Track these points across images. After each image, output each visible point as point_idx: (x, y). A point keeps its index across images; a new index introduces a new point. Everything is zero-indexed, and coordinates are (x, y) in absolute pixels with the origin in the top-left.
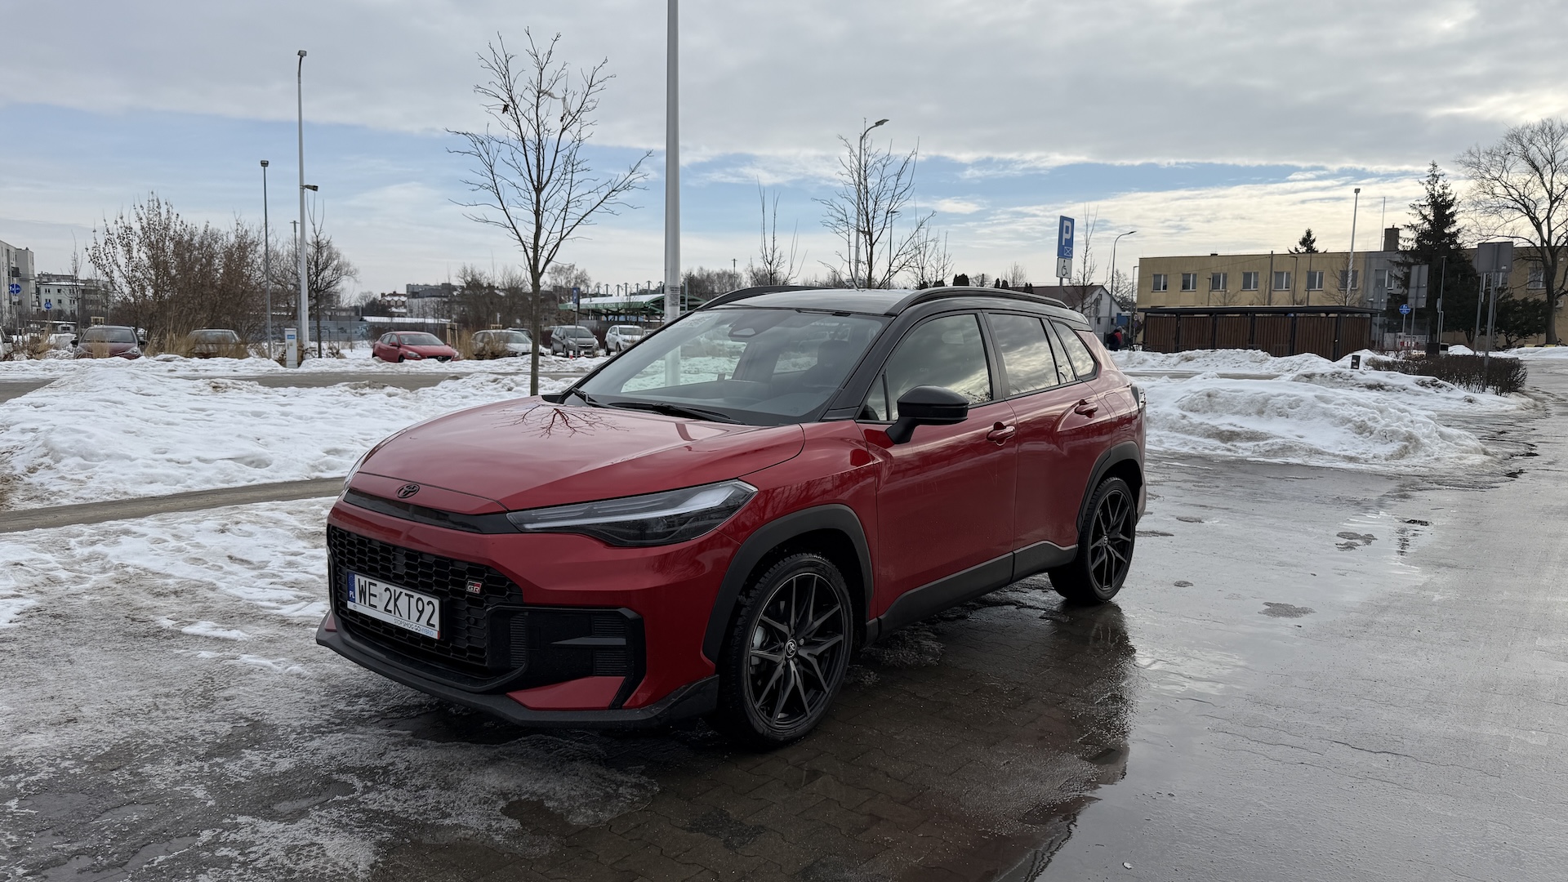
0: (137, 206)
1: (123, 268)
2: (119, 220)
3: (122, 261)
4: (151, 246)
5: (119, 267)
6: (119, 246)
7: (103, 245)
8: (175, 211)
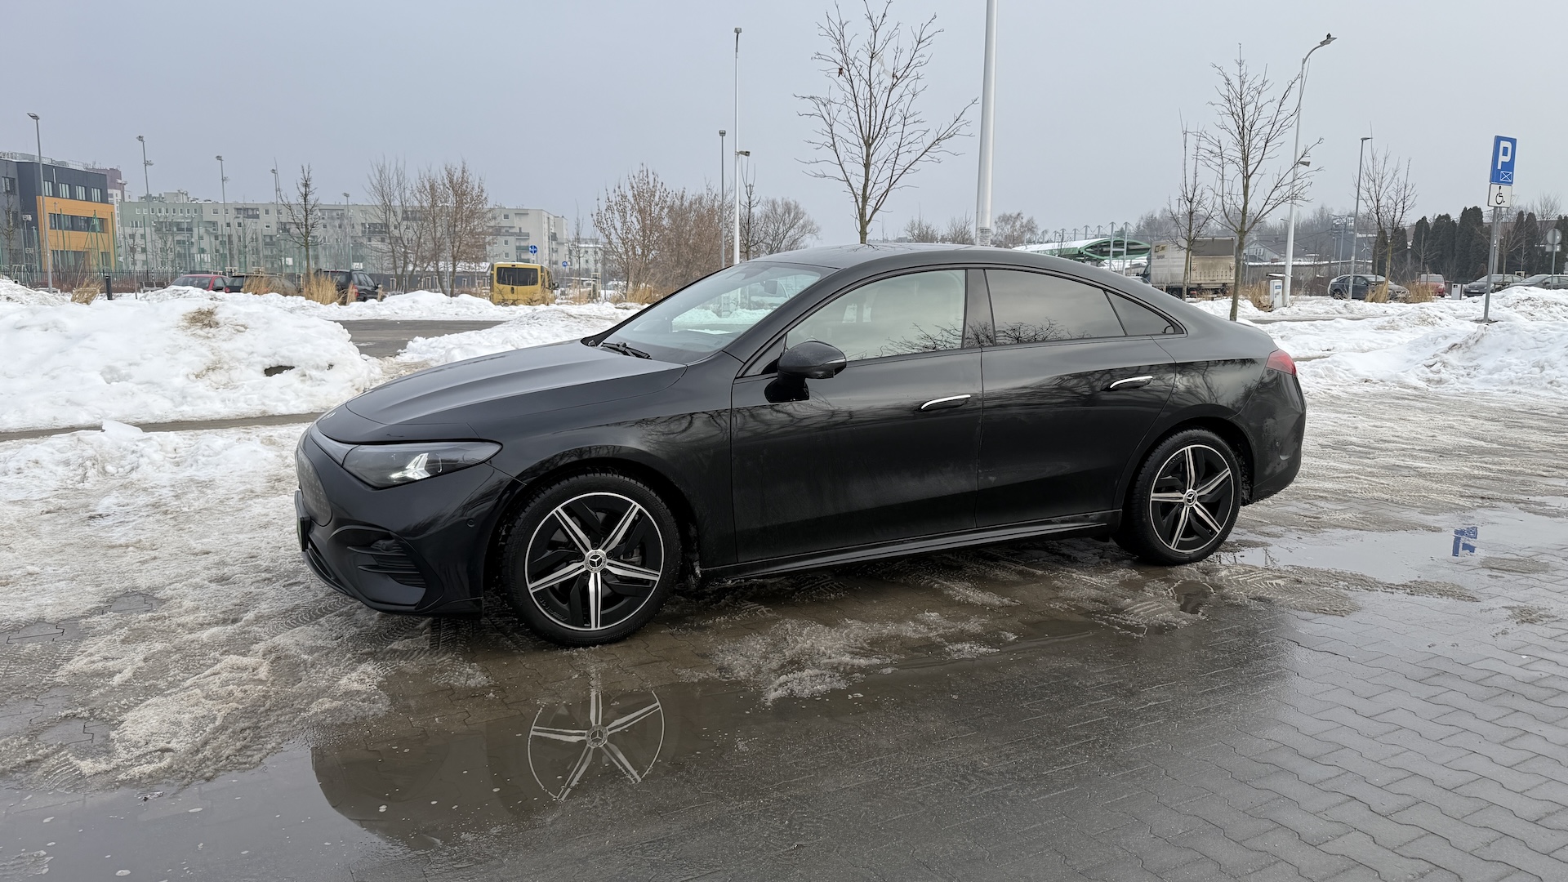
0: (631, 177)
1: (619, 231)
2: (617, 189)
3: (618, 225)
4: (641, 211)
5: (616, 230)
6: (616, 212)
7: (604, 212)
8: (660, 180)
